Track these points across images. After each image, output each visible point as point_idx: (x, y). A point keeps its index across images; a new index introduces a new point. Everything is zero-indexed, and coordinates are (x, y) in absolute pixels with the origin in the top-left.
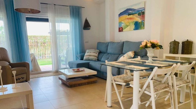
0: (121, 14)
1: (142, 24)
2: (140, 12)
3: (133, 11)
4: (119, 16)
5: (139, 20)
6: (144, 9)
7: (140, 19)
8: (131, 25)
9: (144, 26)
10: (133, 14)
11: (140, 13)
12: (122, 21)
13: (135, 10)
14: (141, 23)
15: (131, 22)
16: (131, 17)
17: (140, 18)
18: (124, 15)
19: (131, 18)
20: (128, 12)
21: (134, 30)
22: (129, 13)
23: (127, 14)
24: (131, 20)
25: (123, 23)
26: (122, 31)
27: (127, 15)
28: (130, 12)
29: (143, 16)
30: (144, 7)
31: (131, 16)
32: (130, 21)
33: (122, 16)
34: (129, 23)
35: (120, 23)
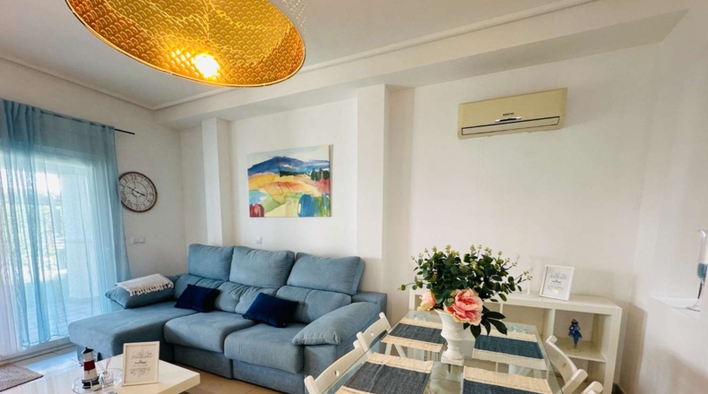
0: (255, 169)
1: (322, 203)
2: (317, 171)
3: (296, 165)
4: (249, 174)
5: (314, 190)
6: (327, 164)
7: (319, 189)
8: (290, 203)
9: (329, 207)
10: (295, 174)
11: (318, 175)
12: (261, 187)
13: (301, 163)
14: (320, 199)
15: (289, 194)
16: (288, 181)
17: (316, 186)
18: (266, 173)
19: (287, 185)
20: (278, 166)
21: (300, 215)
22: (283, 170)
23: (277, 170)
24: (291, 189)
25: (264, 195)
26: (262, 216)
27: (275, 173)
28: (287, 168)
29: (325, 183)
30: (328, 159)
31: (290, 179)
32: (286, 190)
33: (260, 174)
34: (285, 197)
35: (254, 193)
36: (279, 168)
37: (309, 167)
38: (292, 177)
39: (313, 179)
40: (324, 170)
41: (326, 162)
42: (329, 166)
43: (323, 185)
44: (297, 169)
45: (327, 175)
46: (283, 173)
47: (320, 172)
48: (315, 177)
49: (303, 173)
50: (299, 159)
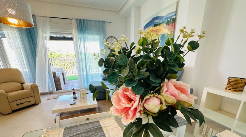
0: (146, 27)
4: (144, 30)
5: (166, 31)
10: (160, 24)
11: (170, 22)
17: (168, 29)
18: (149, 27)
19: (156, 31)
23: (153, 25)
28: (157, 22)
30: (176, 11)
31: (157, 28)
36: (154, 23)
37: (166, 18)
38: (158, 26)
39: (167, 25)
40: (172, 18)
41: (174, 12)
42: (176, 15)
43: (171, 27)
44: (161, 21)
45: (174, 20)
46: (155, 25)
47: (170, 20)
48: (168, 23)
49: (163, 23)
50: (162, 16)
